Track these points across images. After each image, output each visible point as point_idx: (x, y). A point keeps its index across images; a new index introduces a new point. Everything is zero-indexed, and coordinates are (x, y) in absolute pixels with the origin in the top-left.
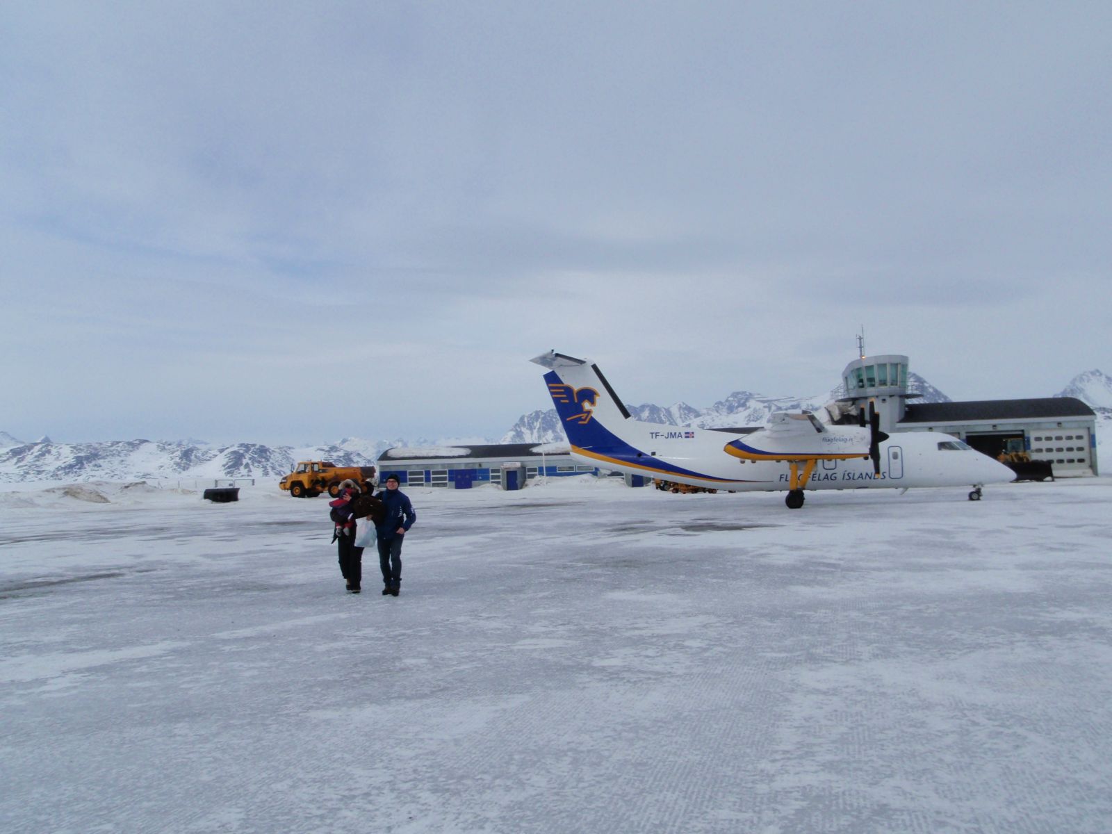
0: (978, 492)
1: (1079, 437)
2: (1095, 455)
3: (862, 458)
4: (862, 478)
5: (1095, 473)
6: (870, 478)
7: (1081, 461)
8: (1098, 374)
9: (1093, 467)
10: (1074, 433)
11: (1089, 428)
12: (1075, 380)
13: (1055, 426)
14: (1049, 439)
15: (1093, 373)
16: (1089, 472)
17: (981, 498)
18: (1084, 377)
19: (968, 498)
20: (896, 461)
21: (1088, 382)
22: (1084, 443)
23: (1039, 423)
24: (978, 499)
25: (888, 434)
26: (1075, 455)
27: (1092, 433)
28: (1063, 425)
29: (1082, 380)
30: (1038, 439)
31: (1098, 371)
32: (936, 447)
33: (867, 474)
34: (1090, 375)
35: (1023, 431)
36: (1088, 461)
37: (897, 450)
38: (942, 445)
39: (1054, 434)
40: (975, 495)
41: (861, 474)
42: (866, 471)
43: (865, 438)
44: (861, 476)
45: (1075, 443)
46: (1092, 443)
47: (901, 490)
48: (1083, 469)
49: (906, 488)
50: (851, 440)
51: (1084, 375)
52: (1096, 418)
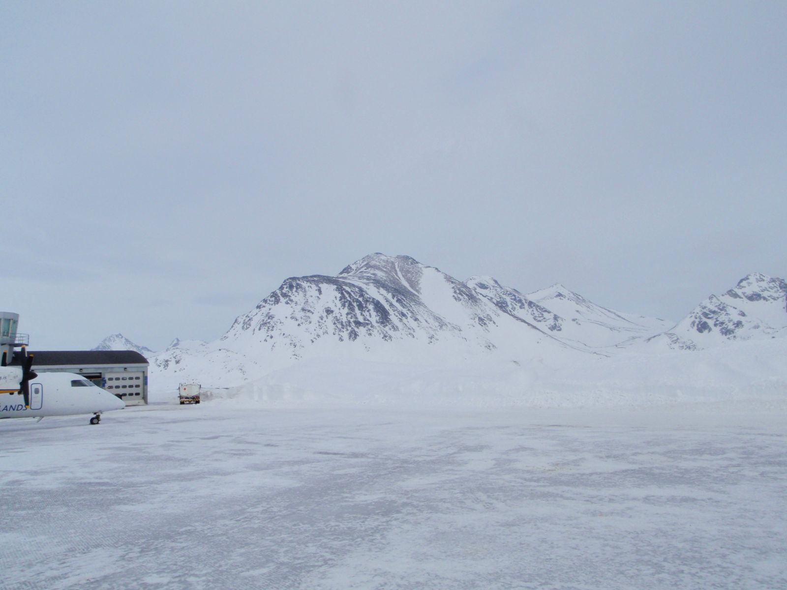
0: (98, 418)
1: (137, 378)
2: (147, 390)
3: (8, 394)
4: (7, 410)
5: (146, 403)
6: (14, 410)
7: (137, 394)
8: (120, 337)
9: (145, 398)
10: (134, 375)
11: (144, 372)
12: (105, 340)
13: (123, 369)
14: (117, 379)
15: (117, 336)
16: (142, 402)
17: (100, 422)
18: (111, 338)
19: (89, 422)
20: (37, 395)
21: (114, 341)
22: (140, 382)
23: (112, 368)
24: (98, 423)
25: (37, 373)
26: (134, 390)
27: (145, 375)
28: (128, 369)
29: (110, 340)
30: (111, 379)
31: (120, 335)
32: (70, 384)
33: (11, 406)
34: (115, 337)
35: (100, 373)
36: (141, 395)
37: (39, 387)
38: (75, 383)
39: (120, 376)
40: (95, 420)
41: (6, 407)
42: (11, 404)
43: (17, 376)
44: (6, 408)
45: (134, 382)
46: (145, 382)
47: (37, 419)
48: (138, 400)
49: (42, 417)
50: (5, 378)
51: (112, 337)
52: (149, 365)
